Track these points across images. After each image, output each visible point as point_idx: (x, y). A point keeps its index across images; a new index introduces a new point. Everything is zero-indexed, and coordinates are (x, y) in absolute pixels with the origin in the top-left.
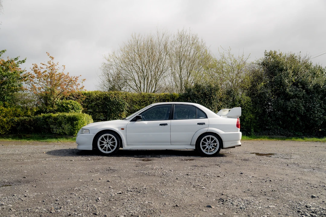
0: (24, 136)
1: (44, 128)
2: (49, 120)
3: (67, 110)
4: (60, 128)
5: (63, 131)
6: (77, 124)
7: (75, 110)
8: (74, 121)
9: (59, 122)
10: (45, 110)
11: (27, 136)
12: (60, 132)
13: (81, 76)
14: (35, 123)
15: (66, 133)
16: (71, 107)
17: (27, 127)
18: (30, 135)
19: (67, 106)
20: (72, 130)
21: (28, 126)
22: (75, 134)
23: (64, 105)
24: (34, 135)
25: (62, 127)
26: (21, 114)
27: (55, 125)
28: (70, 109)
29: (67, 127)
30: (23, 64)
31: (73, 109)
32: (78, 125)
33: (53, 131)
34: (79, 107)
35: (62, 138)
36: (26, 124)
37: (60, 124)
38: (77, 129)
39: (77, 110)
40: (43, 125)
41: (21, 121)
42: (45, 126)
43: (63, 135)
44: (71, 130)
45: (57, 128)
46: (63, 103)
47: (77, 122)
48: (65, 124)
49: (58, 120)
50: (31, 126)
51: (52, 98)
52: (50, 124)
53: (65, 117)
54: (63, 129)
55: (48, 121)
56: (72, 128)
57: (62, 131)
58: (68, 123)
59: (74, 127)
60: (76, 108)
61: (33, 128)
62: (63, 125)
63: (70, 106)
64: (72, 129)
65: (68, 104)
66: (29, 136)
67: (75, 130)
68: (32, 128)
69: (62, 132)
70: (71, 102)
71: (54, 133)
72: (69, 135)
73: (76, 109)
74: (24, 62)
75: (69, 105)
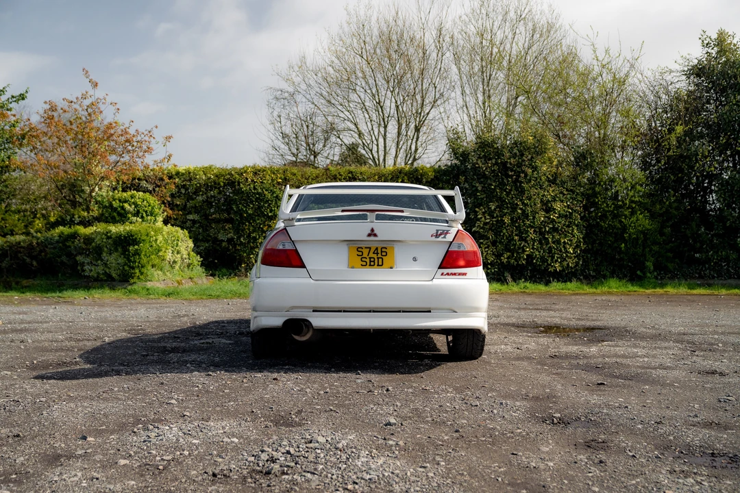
0: (17, 283)
1: (62, 262)
2: (73, 242)
3: (122, 216)
4: (99, 262)
5: (106, 272)
6: (137, 253)
7: (142, 217)
8: (129, 245)
9: (97, 247)
10: (68, 218)
11: (25, 282)
12: (98, 273)
13: (157, 127)
14: (41, 251)
15: (114, 275)
16: (132, 210)
17: (24, 260)
18: (31, 282)
19: (123, 208)
20: (126, 268)
21: (25, 258)
22: (133, 278)
23: (116, 204)
24: (38, 282)
25: (102, 260)
26: (16, 229)
27: (88, 255)
28: (130, 215)
29: (114, 260)
30: (21, 102)
31: (137, 214)
32: (139, 255)
33: (84, 271)
34: (153, 208)
35: (102, 287)
36: (21, 253)
37: (98, 251)
38: (139, 266)
39: (147, 216)
40: (60, 257)
41: (11, 246)
42: (64, 258)
43: (106, 281)
44: (124, 268)
45: (91, 263)
46: (114, 200)
47: (136, 247)
48: (110, 254)
49: (93, 244)
50: (33, 258)
51: (87, 189)
52: (75, 253)
53: (108, 235)
54: (106, 264)
55: (70, 247)
56: (126, 264)
57: (103, 270)
58: (116, 250)
59: (130, 261)
60: (146, 212)
61: (37, 263)
62: (105, 254)
63: (129, 207)
64: (124, 265)
65: (126, 202)
66: (28, 284)
67: (133, 268)
68: (35, 263)
69: (103, 274)
70: (132, 198)
71: (85, 277)
72: (120, 281)
73: (144, 215)
74: (23, 99)
75: (126, 205)
